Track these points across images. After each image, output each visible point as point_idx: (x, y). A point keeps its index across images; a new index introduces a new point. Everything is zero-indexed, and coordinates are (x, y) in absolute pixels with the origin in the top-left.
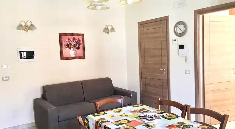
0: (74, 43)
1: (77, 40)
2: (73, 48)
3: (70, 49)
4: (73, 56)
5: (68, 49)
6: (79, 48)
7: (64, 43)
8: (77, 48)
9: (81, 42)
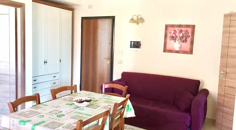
0: (181, 35)
1: (184, 33)
2: (178, 40)
3: (175, 42)
4: (177, 49)
5: (172, 42)
6: (186, 41)
7: (169, 35)
8: (183, 42)
9: (190, 34)
